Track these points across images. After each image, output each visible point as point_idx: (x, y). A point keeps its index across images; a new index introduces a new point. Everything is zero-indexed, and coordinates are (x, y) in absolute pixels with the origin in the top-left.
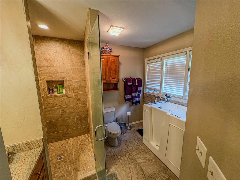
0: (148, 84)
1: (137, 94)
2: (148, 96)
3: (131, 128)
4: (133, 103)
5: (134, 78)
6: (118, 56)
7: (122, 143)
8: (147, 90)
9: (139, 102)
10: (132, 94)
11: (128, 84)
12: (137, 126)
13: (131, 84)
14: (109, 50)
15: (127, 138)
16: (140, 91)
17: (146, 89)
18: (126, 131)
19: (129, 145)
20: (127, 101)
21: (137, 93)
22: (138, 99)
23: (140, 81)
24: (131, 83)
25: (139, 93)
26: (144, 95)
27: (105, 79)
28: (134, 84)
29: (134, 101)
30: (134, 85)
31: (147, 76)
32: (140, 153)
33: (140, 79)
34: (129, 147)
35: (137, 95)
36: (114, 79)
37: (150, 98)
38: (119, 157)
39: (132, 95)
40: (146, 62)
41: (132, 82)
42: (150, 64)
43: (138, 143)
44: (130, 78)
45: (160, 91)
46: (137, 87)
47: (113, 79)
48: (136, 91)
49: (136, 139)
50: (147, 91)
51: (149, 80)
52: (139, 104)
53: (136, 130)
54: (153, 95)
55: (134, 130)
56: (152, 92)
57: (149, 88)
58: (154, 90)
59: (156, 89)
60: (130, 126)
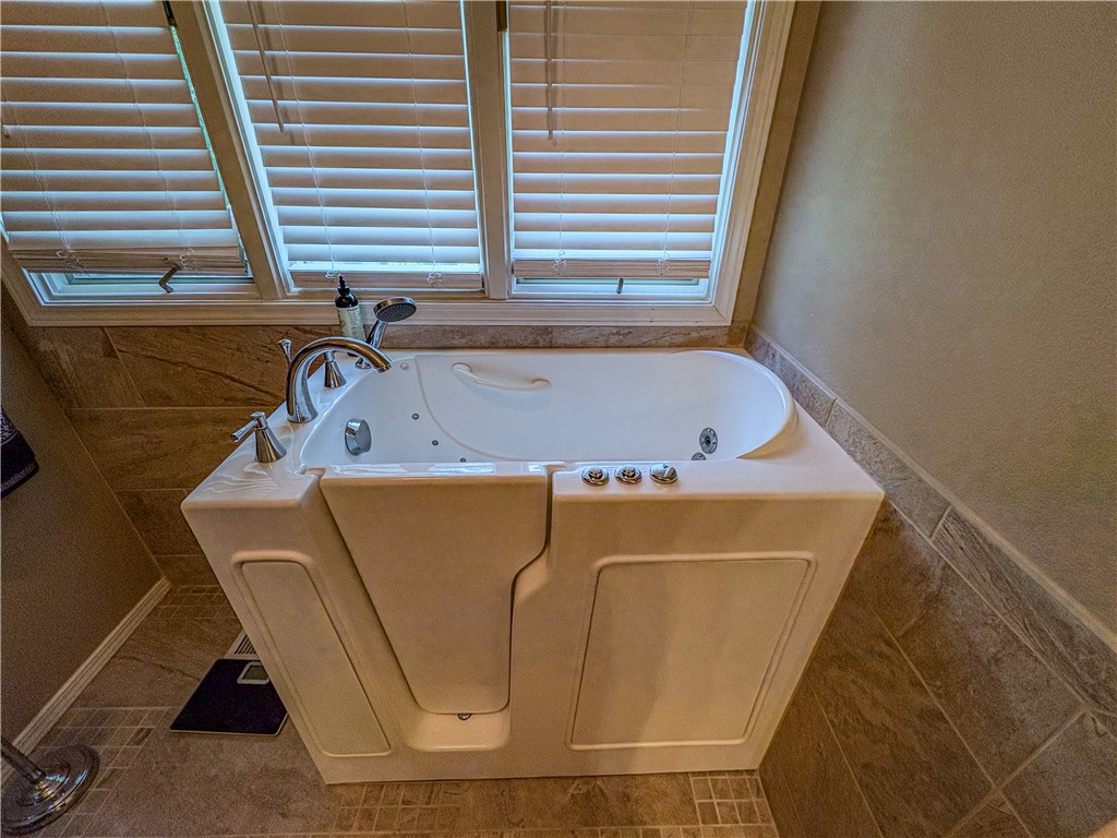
2: (109, 354)
26: (44, 345)
37: (147, 363)
45: (247, 265)
52: (36, 469)
53: (172, 728)
54: (185, 328)
55: (140, 747)
56: (145, 288)
57: (79, 253)
58: (173, 271)
59: (194, 253)
60: (51, 754)
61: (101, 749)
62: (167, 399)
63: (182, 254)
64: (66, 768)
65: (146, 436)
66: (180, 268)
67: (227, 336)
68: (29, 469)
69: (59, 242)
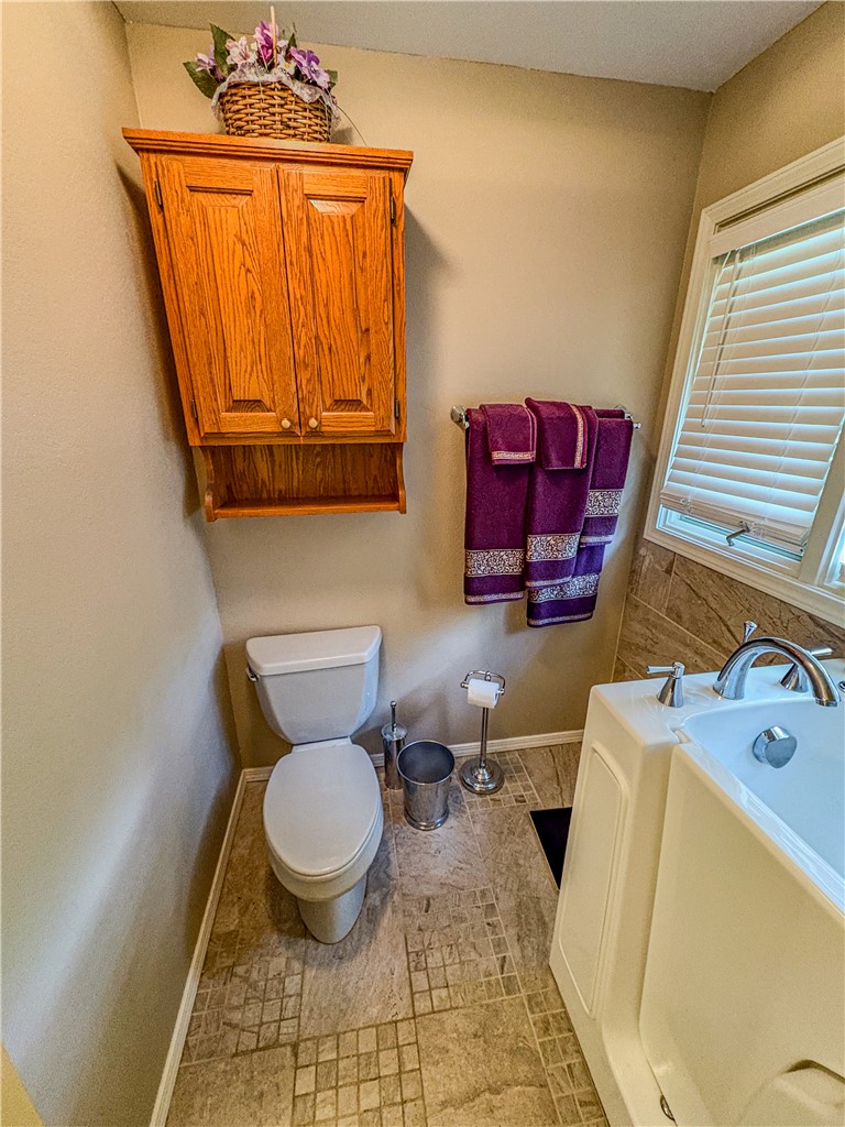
0: (692, 470)
1: (568, 547)
2: (668, 571)
3: (501, 781)
4: (533, 611)
5: (563, 406)
6: (399, 166)
7: (386, 921)
8: (674, 515)
9: (585, 605)
10: (524, 547)
11: (500, 456)
12: (549, 772)
13: (527, 456)
14: (296, 87)
15: (440, 872)
16: (607, 523)
17: (662, 510)
18: (458, 800)
19: (434, 960)
20: (482, 594)
21: (577, 536)
22: (576, 586)
23: (611, 432)
24: (526, 449)
25: (592, 540)
26: (642, 552)
27: (267, 401)
28: (549, 462)
29: (544, 597)
30: (556, 465)
31: (697, 386)
32: (496, 1100)
33: (621, 414)
34: (420, 981)
35: (571, 553)
36: (355, 404)
37: (684, 588)
38: (305, 1082)
39: (526, 554)
40: (708, 239)
41: (533, 442)
42: (747, 263)
43: (513, 953)
44: (529, 402)
45: (803, 545)
46: (575, 486)
47: (340, 403)
48: (569, 519)
49: (506, 903)
50: (667, 523)
51: (702, 428)
52: (590, 617)
53: (532, 812)
54: (721, 576)
55: (515, 804)
56: (713, 537)
57: (694, 503)
58: (743, 531)
59: (767, 523)
60: (495, 762)
61: (506, 784)
62: (679, 618)
63: (757, 521)
64: (491, 774)
65: (653, 634)
66: (748, 530)
67: (746, 595)
68: (587, 615)
69: (687, 493)
